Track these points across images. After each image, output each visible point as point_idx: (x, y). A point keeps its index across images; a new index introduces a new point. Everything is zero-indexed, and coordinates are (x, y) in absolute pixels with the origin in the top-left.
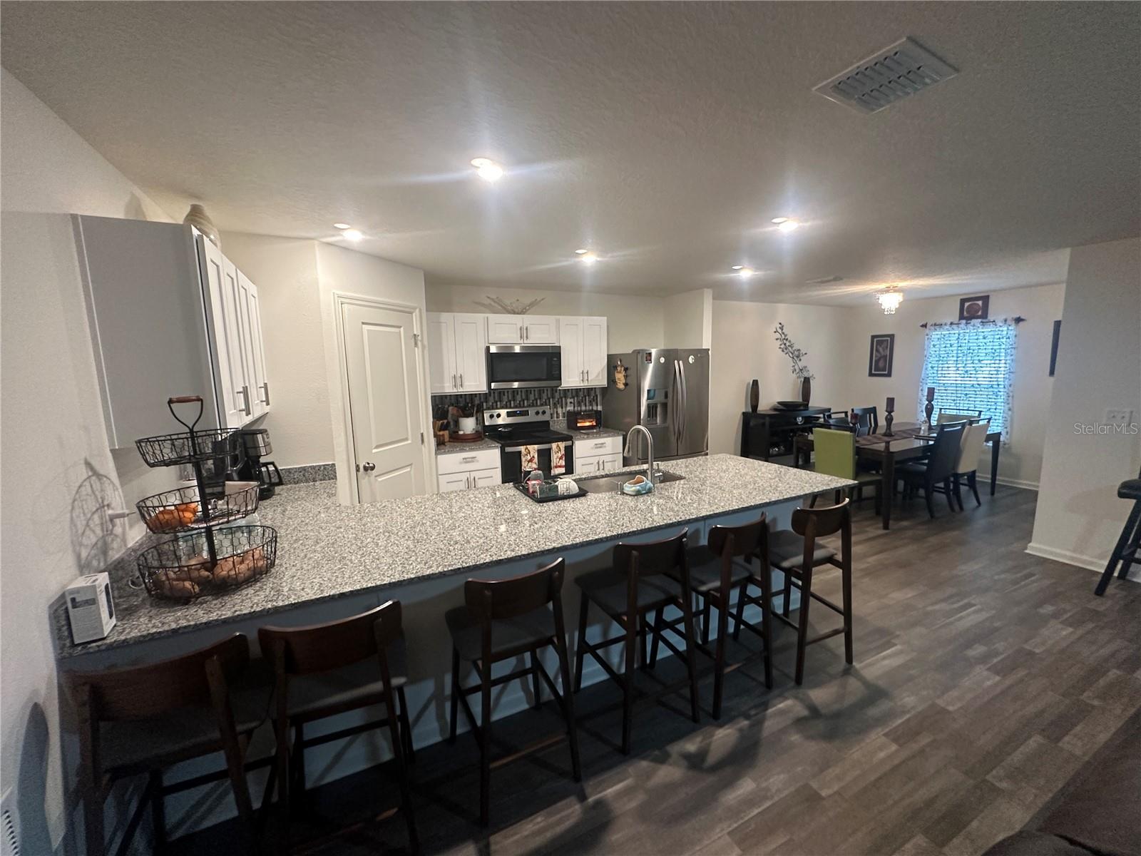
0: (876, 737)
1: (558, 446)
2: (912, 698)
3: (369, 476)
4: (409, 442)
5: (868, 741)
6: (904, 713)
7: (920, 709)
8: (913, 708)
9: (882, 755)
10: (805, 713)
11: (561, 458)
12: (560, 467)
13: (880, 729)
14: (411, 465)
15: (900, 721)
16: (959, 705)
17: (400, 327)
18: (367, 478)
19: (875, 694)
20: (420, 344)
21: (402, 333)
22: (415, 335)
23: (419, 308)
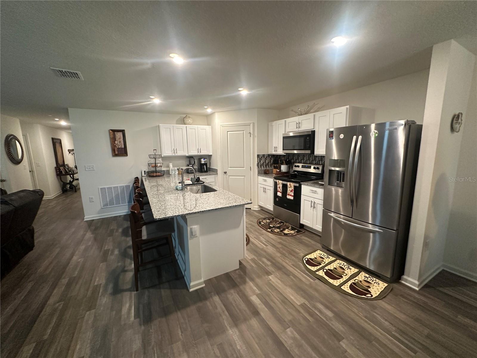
0: (103, 282)
1: (290, 184)
2: (104, 302)
3: (226, 175)
4: (245, 168)
5: (104, 279)
6: (102, 294)
7: (98, 301)
8: (101, 299)
9: (97, 279)
10: (126, 269)
11: (291, 191)
12: (290, 195)
13: (104, 284)
14: (244, 176)
15: (101, 291)
16: (86, 318)
17: (244, 131)
18: (225, 176)
19: (117, 291)
20: (252, 136)
21: (244, 133)
22: (250, 133)
23: (253, 123)
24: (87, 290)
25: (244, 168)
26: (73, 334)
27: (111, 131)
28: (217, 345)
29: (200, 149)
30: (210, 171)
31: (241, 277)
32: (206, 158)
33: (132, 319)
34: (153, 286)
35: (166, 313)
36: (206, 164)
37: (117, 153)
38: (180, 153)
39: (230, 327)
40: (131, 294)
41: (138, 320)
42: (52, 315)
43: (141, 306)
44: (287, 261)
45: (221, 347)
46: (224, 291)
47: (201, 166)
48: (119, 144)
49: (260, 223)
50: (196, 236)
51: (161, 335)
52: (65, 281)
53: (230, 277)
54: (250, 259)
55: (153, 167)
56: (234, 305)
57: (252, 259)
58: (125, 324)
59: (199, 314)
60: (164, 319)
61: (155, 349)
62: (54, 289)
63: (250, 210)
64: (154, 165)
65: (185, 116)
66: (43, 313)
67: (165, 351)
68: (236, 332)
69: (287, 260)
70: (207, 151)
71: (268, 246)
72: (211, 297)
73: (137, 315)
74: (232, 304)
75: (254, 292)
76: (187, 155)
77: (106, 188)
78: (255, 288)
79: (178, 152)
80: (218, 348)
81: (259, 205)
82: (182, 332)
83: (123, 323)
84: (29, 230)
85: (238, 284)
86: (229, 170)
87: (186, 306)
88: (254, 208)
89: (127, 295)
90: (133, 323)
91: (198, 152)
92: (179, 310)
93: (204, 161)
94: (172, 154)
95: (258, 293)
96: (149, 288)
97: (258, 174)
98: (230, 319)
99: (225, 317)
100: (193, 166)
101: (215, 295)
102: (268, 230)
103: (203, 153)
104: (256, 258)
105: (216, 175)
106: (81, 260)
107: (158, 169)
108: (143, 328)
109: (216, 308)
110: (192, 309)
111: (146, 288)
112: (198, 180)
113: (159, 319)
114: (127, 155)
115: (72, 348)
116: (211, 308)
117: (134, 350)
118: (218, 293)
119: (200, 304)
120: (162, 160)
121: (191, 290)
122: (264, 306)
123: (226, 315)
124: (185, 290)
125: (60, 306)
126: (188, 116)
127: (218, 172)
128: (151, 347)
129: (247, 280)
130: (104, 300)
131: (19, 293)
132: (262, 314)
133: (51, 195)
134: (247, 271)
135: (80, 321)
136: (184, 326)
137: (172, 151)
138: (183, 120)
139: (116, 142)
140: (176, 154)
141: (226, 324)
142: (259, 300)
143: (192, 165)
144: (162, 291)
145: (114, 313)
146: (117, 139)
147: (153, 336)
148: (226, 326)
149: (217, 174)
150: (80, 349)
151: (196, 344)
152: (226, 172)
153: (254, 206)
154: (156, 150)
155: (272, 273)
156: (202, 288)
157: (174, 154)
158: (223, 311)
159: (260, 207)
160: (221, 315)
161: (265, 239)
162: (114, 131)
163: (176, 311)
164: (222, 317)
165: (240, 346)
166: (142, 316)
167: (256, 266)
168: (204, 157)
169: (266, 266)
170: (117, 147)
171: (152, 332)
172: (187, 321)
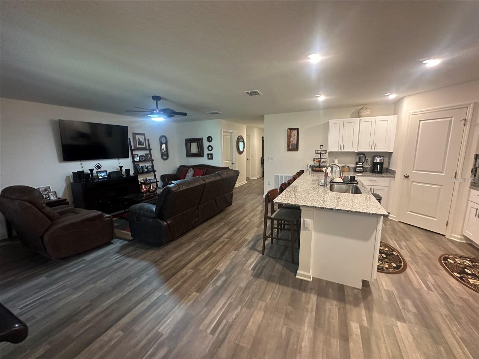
0: (250, 239)
3: (408, 180)
6: (245, 246)
7: (241, 248)
9: (248, 236)
14: (442, 185)
15: (246, 243)
16: (232, 253)
17: (452, 117)
18: (406, 180)
19: (253, 248)
20: (468, 124)
21: (453, 120)
22: (465, 120)
23: (475, 103)
24: (241, 239)
25: (443, 173)
26: (223, 257)
27: (288, 130)
28: (288, 327)
29: (375, 145)
30: (387, 173)
31: (356, 297)
32: (382, 156)
33: (250, 269)
34: (274, 258)
35: (270, 279)
36: (381, 164)
37: (290, 148)
38: (348, 149)
39: (308, 325)
40: (259, 255)
41: (252, 271)
42: (221, 243)
43: (259, 265)
44: (455, 328)
45: (289, 331)
46: (326, 296)
47: (375, 164)
48: (293, 140)
49: (446, 259)
50: (308, 229)
51: (258, 290)
52: (235, 229)
53: (343, 291)
54: (385, 290)
55: (317, 162)
56: (327, 314)
57: (388, 291)
58: (245, 269)
59: (291, 297)
60: (266, 282)
61: (250, 294)
62: (229, 231)
63: (443, 237)
64: (318, 160)
65: (362, 107)
66: (219, 240)
67: (253, 300)
68: (310, 333)
69: (456, 326)
70: (385, 147)
71: (432, 291)
72: (311, 293)
73: (254, 269)
74: (325, 312)
75: (360, 321)
76: (357, 152)
77: (284, 177)
78: (365, 319)
79: (345, 148)
80: (286, 330)
81: (464, 234)
82: (271, 299)
83: (244, 268)
84: (230, 193)
85: (347, 302)
86: (414, 174)
87: (286, 284)
88: (451, 236)
89: (256, 253)
90: (249, 271)
91: (372, 149)
92: (280, 284)
93: (379, 160)
94: (339, 150)
95: (364, 325)
96: (271, 257)
97: (471, 185)
98: (313, 321)
99: (310, 315)
100: (363, 164)
101: (315, 293)
102: (455, 273)
103: (380, 149)
104: (395, 293)
105: (392, 179)
106: (248, 221)
107: (322, 164)
108: (252, 278)
109: (308, 303)
110: (289, 290)
111: (270, 256)
112: (353, 179)
113: (263, 280)
114: (298, 150)
115: (219, 263)
116: (303, 300)
117: (240, 286)
118: (319, 295)
119: (297, 291)
120: (329, 156)
121: (297, 277)
122: (360, 341)
123: (312, 315)
124: (293, 274)
125: (226, 240)
126: (365, 107)
127: (396, 175)
128: (248, 291)
129: (362, 305)
130: (244, 250)
131: (217, 226)
132: (351, 345)
133: (255, 176)
134: (369, 298)
135: (229, 253)
136: (275, 296)
137: (338, 147)
138: (358, 113)
139: (291, 139)
140: (343, 150)
141: (306, 321)
142: (359, 331)
143: (361, 163)
144: (278, 264)
145: (244, 259)
146: (292, 137)
147: (254, 286)
148: (305, 322)
149: (395, 177)
150: (221, 266)
151: (273, 313)
152: (408, 177)
153: (452, 233)
154: (322, 146)
155: (406, 322)
156: (308, 281)
157: (340, 150)
158: (312, 311)
159: (466, 238)
160: (307, 311)
161: (435, 281)
162: (291, 129)
163: (277, 283)
164: (307, 313)
165: (305, 346)
166: (255, 271)
167: (387, 300)
168: (379, 154)
169: (404, 309)
170: (292, 143)
171: (254, 284)
172: (279, 295)
